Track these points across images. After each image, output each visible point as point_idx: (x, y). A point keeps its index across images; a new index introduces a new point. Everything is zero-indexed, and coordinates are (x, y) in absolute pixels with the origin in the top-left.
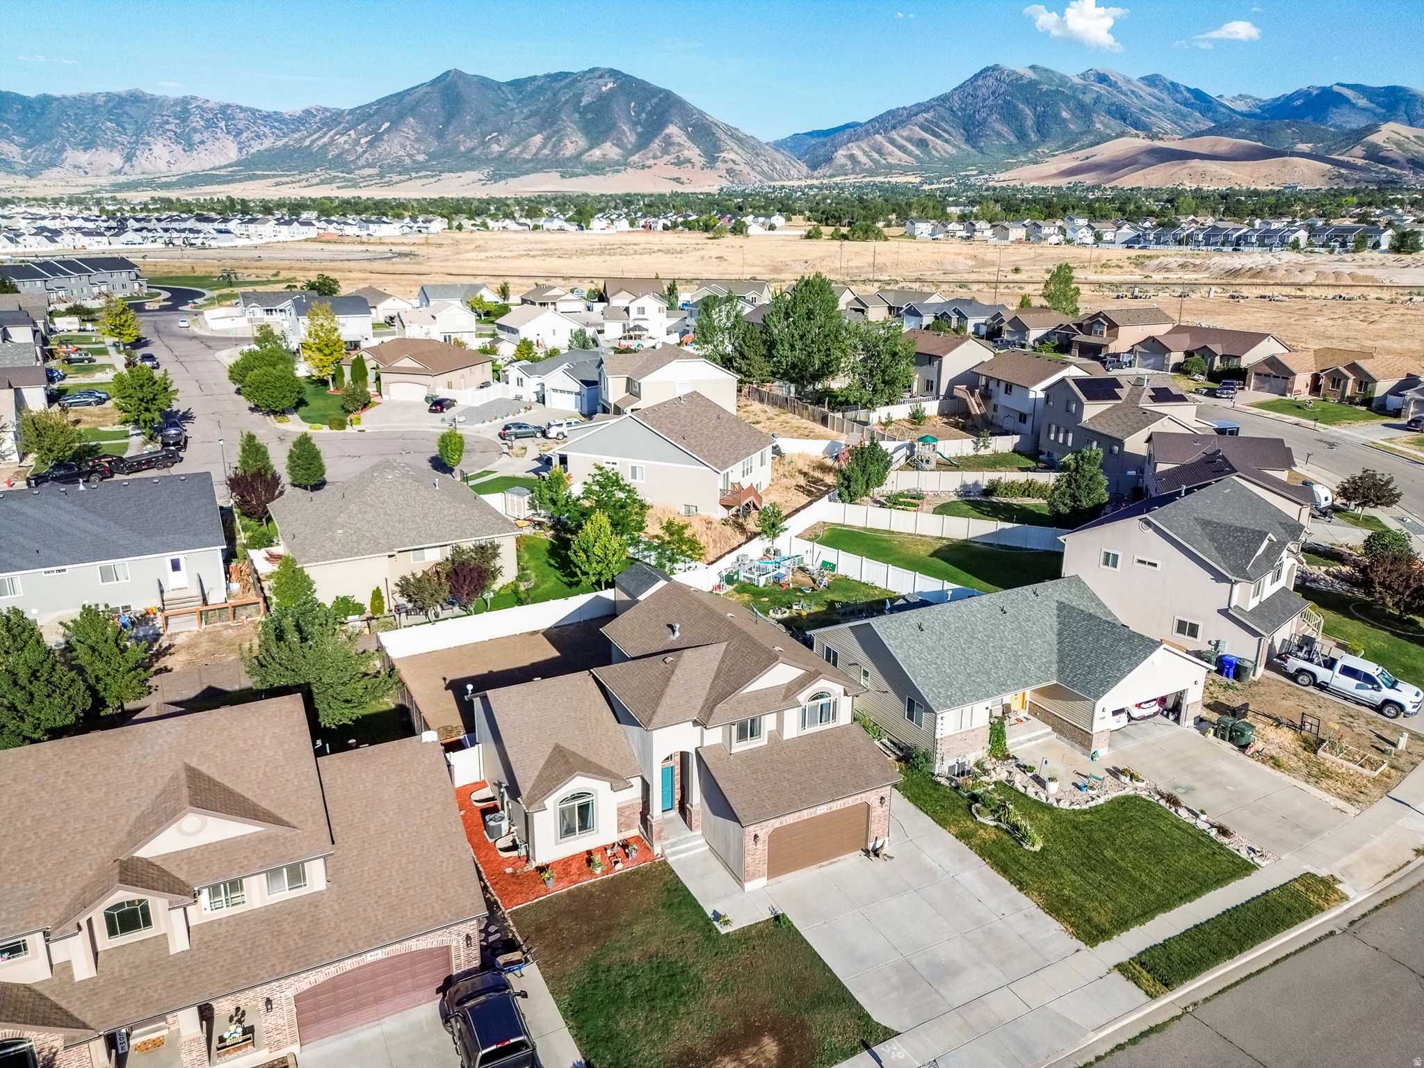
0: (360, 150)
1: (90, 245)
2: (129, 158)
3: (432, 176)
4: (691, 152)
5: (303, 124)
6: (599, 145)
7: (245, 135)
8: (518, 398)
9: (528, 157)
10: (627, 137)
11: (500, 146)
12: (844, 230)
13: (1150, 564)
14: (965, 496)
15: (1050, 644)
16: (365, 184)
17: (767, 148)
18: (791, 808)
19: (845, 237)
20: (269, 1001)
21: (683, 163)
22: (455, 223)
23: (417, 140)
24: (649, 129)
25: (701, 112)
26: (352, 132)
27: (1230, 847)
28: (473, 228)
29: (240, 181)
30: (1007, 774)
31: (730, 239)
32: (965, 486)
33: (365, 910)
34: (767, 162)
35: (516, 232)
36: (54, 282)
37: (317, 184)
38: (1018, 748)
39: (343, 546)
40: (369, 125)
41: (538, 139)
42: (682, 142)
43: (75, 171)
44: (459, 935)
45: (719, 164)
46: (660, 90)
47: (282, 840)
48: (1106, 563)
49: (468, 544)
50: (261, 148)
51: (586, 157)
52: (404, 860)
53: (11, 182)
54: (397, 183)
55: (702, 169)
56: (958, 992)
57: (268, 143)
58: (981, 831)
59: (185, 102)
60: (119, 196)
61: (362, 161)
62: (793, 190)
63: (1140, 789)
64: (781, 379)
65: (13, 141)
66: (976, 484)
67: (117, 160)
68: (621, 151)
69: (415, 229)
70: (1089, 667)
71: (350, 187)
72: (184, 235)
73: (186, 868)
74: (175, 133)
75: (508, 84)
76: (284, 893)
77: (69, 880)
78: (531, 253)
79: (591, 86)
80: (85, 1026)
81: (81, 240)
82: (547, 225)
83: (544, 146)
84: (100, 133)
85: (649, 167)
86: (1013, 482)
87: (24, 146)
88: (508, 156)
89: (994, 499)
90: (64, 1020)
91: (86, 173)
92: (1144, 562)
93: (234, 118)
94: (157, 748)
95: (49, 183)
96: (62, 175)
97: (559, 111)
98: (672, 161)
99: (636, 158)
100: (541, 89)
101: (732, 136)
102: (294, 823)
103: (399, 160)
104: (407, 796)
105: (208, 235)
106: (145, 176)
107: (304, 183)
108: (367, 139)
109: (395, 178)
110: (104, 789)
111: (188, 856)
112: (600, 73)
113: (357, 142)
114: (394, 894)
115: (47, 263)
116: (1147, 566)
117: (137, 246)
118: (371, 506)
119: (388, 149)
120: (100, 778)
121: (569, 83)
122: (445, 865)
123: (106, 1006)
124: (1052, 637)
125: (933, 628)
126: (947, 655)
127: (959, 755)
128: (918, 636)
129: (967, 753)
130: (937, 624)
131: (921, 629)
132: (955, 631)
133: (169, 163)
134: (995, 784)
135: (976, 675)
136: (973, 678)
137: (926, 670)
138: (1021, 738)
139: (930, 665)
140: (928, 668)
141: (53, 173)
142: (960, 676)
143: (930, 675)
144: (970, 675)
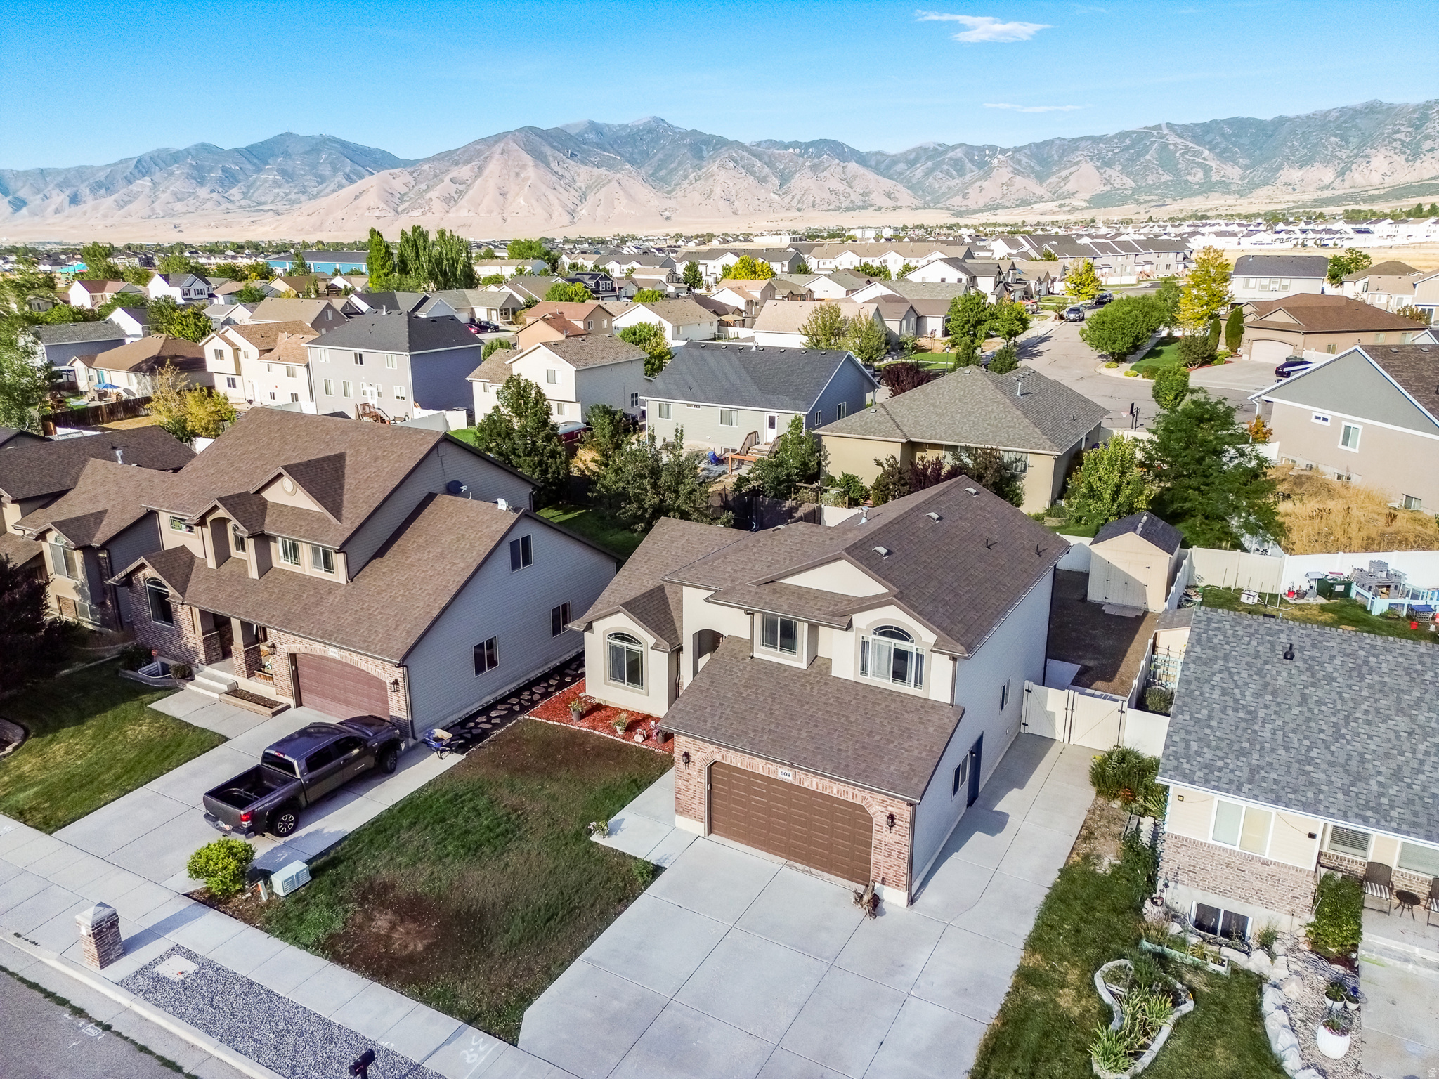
2: (1342, 173)
30: (1287, 974)
38: (1388, 961)
39: (865, 424)
53: (1222, 202)
58: (1068, 993)
59: (1427, 107)
60: (1315, 210)
67: (1329, 176)
74: (1403, 142)
76: (320, 573)
84: (1321, 149)
87: (1246, 167)
91: (1294, 189)
95: (1255, 201)
105: (1344, 236)
118: (927, 395)
125: (1322, 664)
126: (1296, 711)
127: (1224, 893)
128: (1266, 663)
129: (1246, 899)
130: (1337, 662)
131: (1289, 655)
132: (1370, 686)
133: (1384, 175)
134: (1236, 971)
135: (1324, 766)
136: (1308, 768)
137: (1216, 714)
138: (1418, 951)
139: (1236, 710)
140: (1223, 711)
141: (1263, 191)
142: (1281, 752)
143: (1214, 723)
144: (1309, 760)
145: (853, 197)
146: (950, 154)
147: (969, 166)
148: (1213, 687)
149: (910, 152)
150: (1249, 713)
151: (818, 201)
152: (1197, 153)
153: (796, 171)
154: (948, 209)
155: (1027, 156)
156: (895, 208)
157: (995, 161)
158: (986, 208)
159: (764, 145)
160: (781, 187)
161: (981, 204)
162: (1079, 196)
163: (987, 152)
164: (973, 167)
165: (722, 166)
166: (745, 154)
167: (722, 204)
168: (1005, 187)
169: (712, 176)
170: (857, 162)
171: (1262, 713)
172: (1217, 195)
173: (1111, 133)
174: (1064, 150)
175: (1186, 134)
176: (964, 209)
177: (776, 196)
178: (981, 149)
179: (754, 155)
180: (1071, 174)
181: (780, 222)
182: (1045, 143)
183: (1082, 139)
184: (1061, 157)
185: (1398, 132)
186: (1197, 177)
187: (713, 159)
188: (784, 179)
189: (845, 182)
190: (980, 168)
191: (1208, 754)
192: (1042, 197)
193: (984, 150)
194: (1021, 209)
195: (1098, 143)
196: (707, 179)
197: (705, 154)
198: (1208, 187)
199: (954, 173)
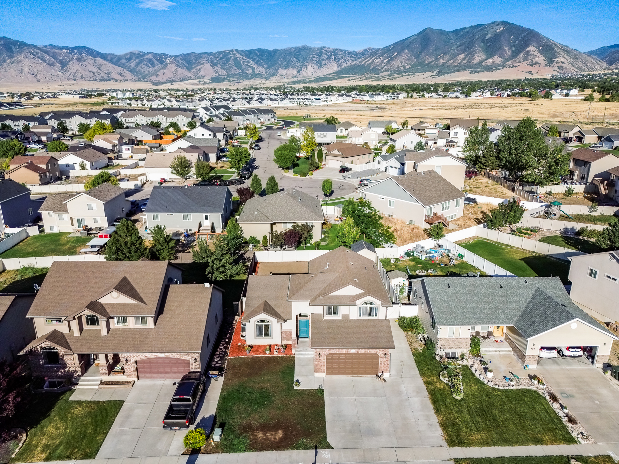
0: (383, 64)
1: (272, 104)
2: (299, 72)
3: (412, 75)
4: (539, 59)
5: (363, 55)
6: (491, 57)
7: (341, 61)
8: (378, 169)
9: (455, 64)
10: (506, 53)
11: (444, 60)
12: (607, 96)
13: (613, 279)
14: (565, 234)
15: (520, 307)
16: (383, 79)
17: (584, 55)
18: (336, 346)
19: (607, 100)
20: (127, 360)
21: (534, 64)
22: (410, 95)
23: (408, 59)
24: (518, 49)
25: (548, 39)
26: (381, 58)
27: (569, 429)
28: (418, 97)
29: (336, 79)
30: (472, 363)
31: (541, 101)
32: (566, 229)
33: (162, 339)
34: (582, 62)
35: (436, 98)
36: (246, 117)
37: (364, 80)
38: (487, 353)
39: (255, 218)
40: (388, 54)
41: (462, 56)
42: (536, 54)
43: (281, 77)
44: (192, 357)
45: (554, 64)
46: (528, 29)
47: (141, 307)
48: (591, 275)
49: (300, 223)
50: (346, 66)
51: (484, 64)
52: (182, 326)
53: (260, 82)
54: (396, 78)
55: (544, 67)
56: (372, 442)
57: (349, 64)
58: (438, 383)
59: (321, 48)
60: (293, 86)
61: (384, 69)
62: (594, 76)
63: (541, 389)
64: (502, 168)
65: (263, 67)
66: (573, 229)
67: (295, 72)
68: (502, 60)
69: (393, 97)
70: (533, 322)
71: (377, 80)
72: (304, 101)
73: (110, 308)
74: (316, 61)
75: (452, 32)
76: (140, 326)
77: (79, 304)
78: (434, 108)
79: (492, 30)
80: (71, 350)
81: (270, 103)
82: (451, 95)
83: (464, 59)
84: (291, 62)
85: (516, 67)
86: (595, 230)
87: (266, 68)
88: (447, 64)
89: (581, 238)
90: (67, 346)
91: (284, 77)
92: (610, 277)
93: (338, 54)
94: (119, 269)
95: (272, 82)
96: (277, 78)
97: (474, 43)
98: (529, 63)
99: (509, 63)
100: (468, 33)
101: (564, 50)
102: (147, 302)
103: (399, 68)
104: (193, 304)
105: (312, 101)
106: (303, 78)
107: (360, 79)
108: (387, 60)
109: (396, 76)
110: (100, 279)
111: (112, 305)
112: (497, 23)
113: (383, 62)
114: (174, 336)
115: (246, 110)
116: (611, 280)
117: (288, 105)
118: (271, 204)
119: (395, 64)
120: (100, 275)
121: (482, 29)
122: (194, 331)
123: (79, 345)
124: (524, 304)
125: (456, 287)
126: (456, 300)
127: (451, 349)
128: (445, 290)
129: (456, 348)
130: (459, 286)
131: (449, 286)
132: (468, 291)
133: (312, 73)
134: (463, 366)
135: (467, 313)
136: (465, 314)
137: (441, 305)
138: (491, 349)
139: (445, 303)
140: (442, 304)
141: (274, 78)
142: (458, 311)
143: (442, 308)
144: (464, 312)
145: (102, 74)
146: (146, 57)
147: (156, 62)
148: (438, 299)
149: (127, 54)
150: (448, 303)
151: (84, 76)
152: (248, 62)
153: (69, 61)
154: (150, 81)
155: (181, 59)
156: (125, 80)
157: (168, 61)
158: (167, 82)
159: (48, 47)
160: (62, 68)
161: (165, 80)
162: (206, 77)
163: (163, 57)
164: (158, 63)
165: (26, 57)
166: (38, 51)
167: (30, 76)
168: (174, 73)
169: (21, 61)
170: (101, 58)
171: (450, 303)
172: (258, 79)
173: (214, 52)
174: (196, 58)
175: (243, 54)
176: (157, 82)
177: (61, 73)
178: (160, 55)
179: (44, 52)
180: (201, 68)
181: (65, 86)
182: (188, 54)
183: (203, 53)
184: (196, 60)
185: (314, 57)
186: (250, 72)
187: (20, 53)
188: (64, 65)
189: (96, 67)
190: (162, 64)
191: (445, 316)
192: (191, 77)
193: (161, 56)
194: (183, 82)
195: (210, 56)
196: (18, 63)
197: (14, 49)
198: (255, 76)
199: (150, 65)
